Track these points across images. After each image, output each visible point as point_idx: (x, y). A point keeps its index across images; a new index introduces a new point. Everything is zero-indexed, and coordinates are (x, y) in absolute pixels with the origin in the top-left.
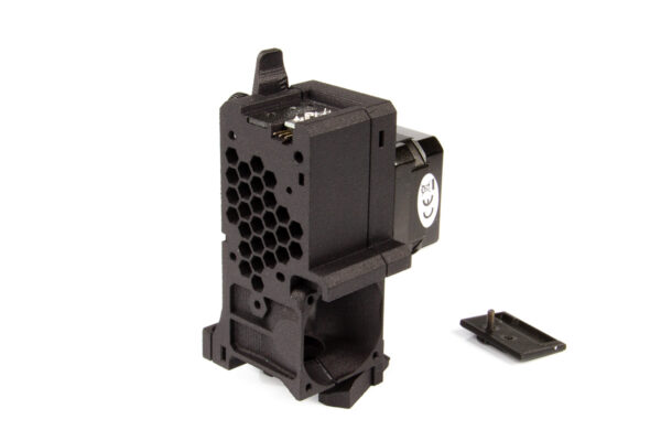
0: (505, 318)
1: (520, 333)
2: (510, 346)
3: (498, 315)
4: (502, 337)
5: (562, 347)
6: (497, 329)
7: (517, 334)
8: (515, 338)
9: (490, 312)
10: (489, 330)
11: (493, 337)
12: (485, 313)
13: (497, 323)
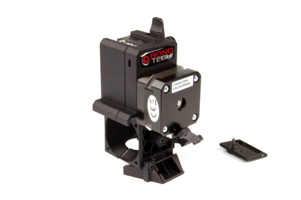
0: (240, 142)
1: (246, 149)
2: (242, 155)
3: (237, 141)
4: (239, 151)
5: (265, 155)
6: (236, 147)
7: (245, 150)
8: (244, 151)
9: (233, 140)
10: (233, 148)
11: (234, 151)
12: (231, 140)
13: (236, 145)
